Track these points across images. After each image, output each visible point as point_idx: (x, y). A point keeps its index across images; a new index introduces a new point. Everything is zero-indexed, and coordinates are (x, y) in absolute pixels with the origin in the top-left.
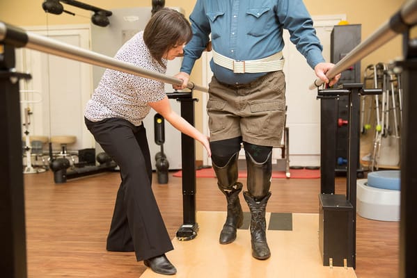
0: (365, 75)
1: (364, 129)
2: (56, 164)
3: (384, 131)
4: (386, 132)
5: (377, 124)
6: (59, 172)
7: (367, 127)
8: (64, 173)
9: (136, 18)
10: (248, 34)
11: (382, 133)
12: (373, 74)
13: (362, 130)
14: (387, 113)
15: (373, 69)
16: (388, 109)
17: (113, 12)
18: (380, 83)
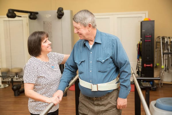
0: (157, 41)
1: (156, 65)
2: (15, 87)
3: (165, 69)
4: (166, 69)
5: (162, 65)
6: (16, 91)
7: (158, 64)
8: (19, 91)
9: (50, 16)
10: (99, 72)
11: (164, 69)
12: (160, 41)
13: (155, 66)
14: (167, 60)
15: (160, 39)
16: (167, 58)
17: (39, 12)
18: (163, 46)
